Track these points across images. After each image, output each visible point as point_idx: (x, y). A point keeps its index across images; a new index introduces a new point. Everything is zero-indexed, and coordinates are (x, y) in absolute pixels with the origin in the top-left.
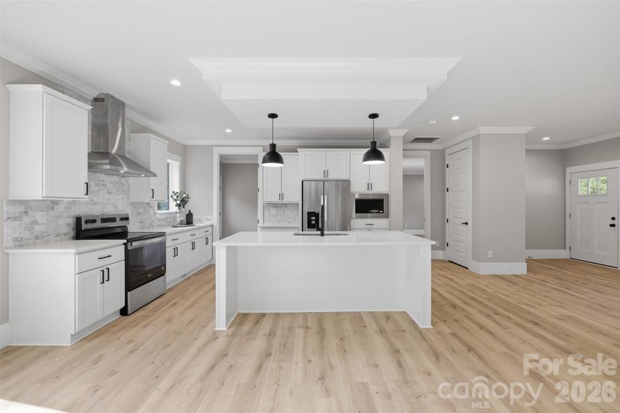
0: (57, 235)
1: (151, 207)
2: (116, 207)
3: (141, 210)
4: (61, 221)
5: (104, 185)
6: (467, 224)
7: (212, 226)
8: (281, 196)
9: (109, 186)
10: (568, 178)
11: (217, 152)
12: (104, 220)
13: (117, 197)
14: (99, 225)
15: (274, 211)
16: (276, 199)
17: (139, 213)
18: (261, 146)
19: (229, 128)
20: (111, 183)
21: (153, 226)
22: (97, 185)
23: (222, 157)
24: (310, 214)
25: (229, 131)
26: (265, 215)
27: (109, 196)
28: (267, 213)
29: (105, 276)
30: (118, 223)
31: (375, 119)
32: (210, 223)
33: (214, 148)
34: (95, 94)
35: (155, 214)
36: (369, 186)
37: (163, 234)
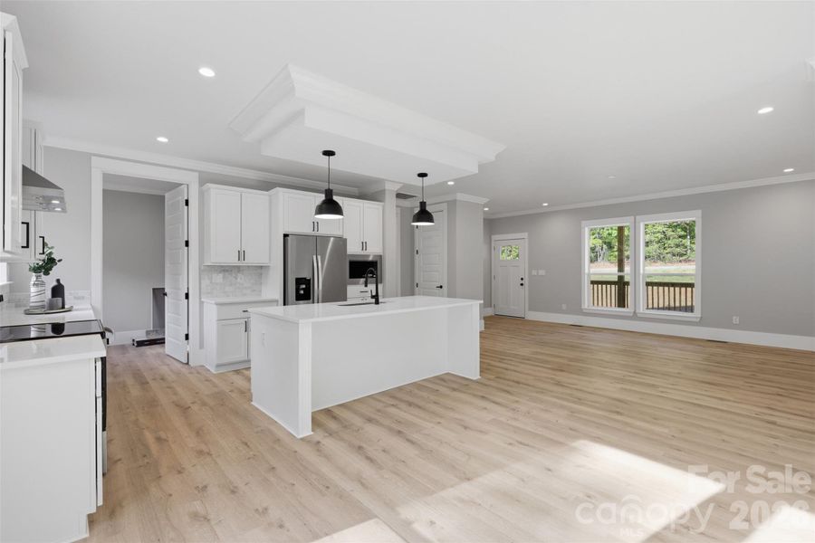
6: (441, 287)
8: (241, 255)
10: (493, 245)
11: (98, 169)
15: (219, 278)
16: (233, 260)
19: (167, 136)
23: (107, 178)
24: (299, 281)
25: (163, 139)
26: (203, 286)
28: (206, 282)
33: (93, 157)
36: (364, 246)
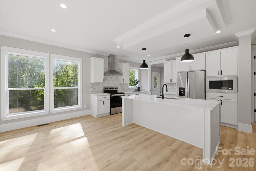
0: (100, 92)
1: (127, 85)
2: (115, 85)
3: (123, 86)
4: (101, 88)
5: (111, 79)
7: (148, 92)
8: (171, 80)
9: (113, 79)
12: (110, 88)
13: (115, 82)
14: (109, 89)
17: (122, 87)
18: (165, 59)
19: (149, 55)
20: (113, 78)
21: (127, 91)
22: (110, 79)
24: (180, 89)
27: (113, 82)
29: (104, 103)
30: (114, 89)
31: (188, 37)
32: (147, 91)
34: (108, 55)
35: (128, 87)
36: (220, 73)
37: (124, 93)
